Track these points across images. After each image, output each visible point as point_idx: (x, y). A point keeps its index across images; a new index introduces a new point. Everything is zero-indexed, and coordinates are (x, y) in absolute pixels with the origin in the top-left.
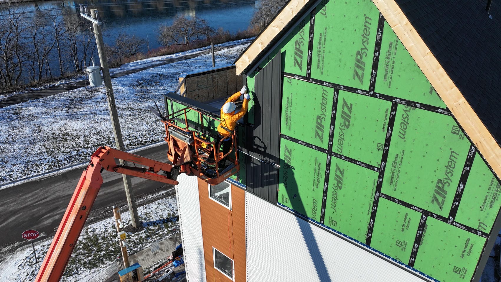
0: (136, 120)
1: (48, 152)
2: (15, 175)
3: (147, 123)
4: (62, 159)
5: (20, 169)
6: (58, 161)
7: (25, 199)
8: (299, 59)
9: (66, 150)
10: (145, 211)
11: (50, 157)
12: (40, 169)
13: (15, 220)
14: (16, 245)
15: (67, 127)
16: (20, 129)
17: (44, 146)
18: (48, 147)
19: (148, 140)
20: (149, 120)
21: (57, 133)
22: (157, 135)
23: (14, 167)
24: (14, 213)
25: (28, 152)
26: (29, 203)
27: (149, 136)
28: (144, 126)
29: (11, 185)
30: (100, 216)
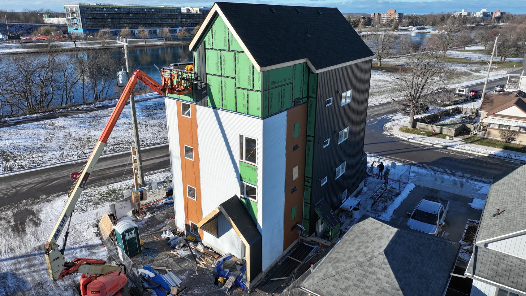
0: (143, 131)
1: (77, 148)
2: (54, 160)
3: (152, 133)
4: (87, 152)
5: (58, 157)
6: (85, 154)
7: (63, 173)
8: (209, 42)
9: (91, 147)
10: (148, 178)
11: (79, 151)
12: (72, 158)
13: (57, 182)
14: (60, 194)
15: (90, 134)
16: (55, 135)
17: (74, 144)
18: (77, 145)
19: (152, 142)
20: (154, 131)
21: (83, 137)
22: (160, 140)
23: (53, 156)
24: (56, 179)
25: (62, 148)
26: (66, 175)
27: (153, 141)
28: (150, 135)
29: (51, 166)
30: (116, 181)
